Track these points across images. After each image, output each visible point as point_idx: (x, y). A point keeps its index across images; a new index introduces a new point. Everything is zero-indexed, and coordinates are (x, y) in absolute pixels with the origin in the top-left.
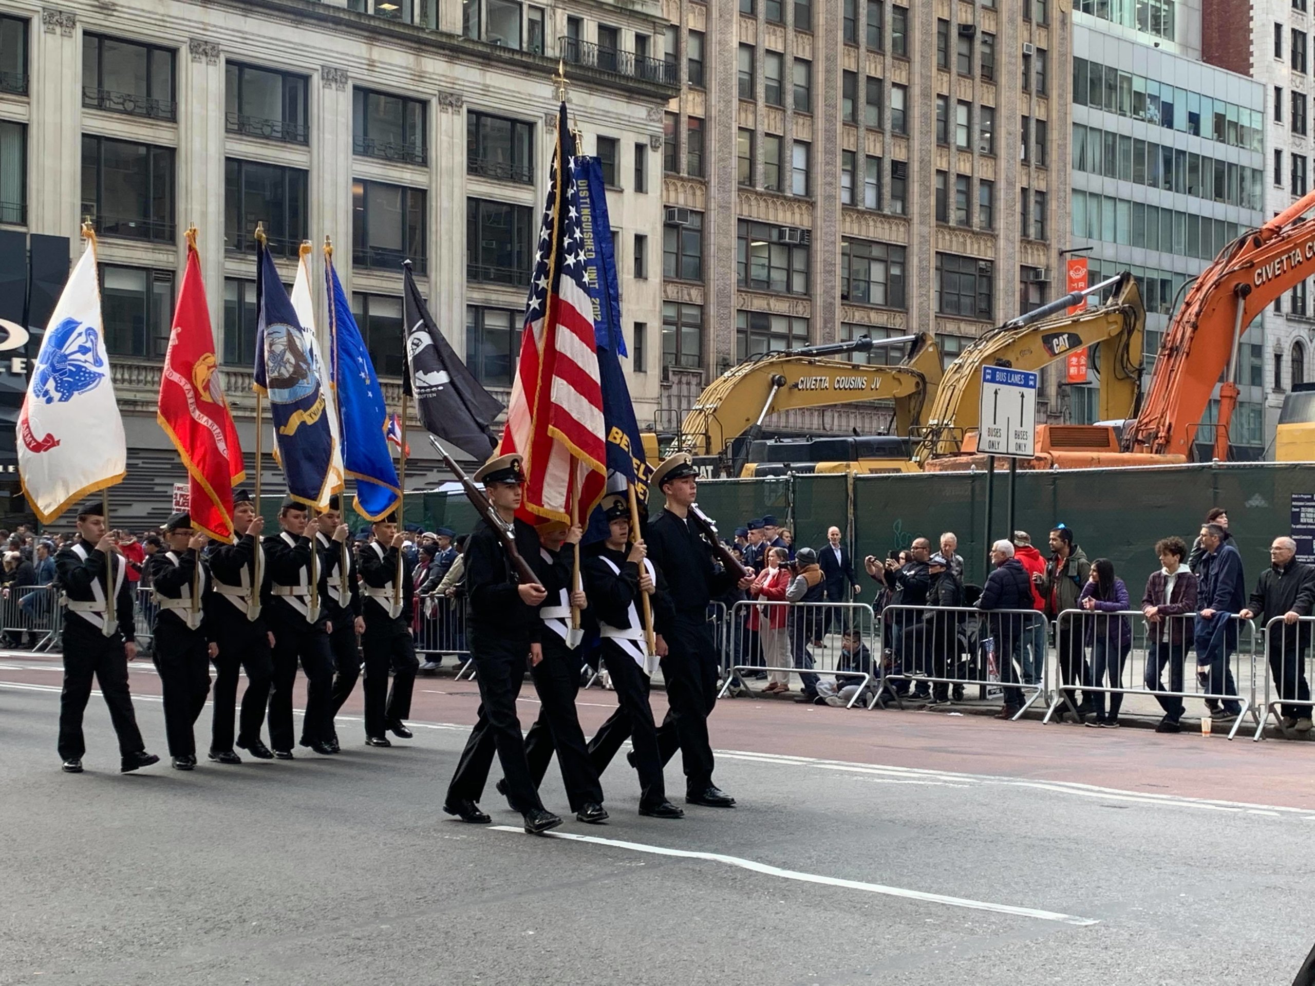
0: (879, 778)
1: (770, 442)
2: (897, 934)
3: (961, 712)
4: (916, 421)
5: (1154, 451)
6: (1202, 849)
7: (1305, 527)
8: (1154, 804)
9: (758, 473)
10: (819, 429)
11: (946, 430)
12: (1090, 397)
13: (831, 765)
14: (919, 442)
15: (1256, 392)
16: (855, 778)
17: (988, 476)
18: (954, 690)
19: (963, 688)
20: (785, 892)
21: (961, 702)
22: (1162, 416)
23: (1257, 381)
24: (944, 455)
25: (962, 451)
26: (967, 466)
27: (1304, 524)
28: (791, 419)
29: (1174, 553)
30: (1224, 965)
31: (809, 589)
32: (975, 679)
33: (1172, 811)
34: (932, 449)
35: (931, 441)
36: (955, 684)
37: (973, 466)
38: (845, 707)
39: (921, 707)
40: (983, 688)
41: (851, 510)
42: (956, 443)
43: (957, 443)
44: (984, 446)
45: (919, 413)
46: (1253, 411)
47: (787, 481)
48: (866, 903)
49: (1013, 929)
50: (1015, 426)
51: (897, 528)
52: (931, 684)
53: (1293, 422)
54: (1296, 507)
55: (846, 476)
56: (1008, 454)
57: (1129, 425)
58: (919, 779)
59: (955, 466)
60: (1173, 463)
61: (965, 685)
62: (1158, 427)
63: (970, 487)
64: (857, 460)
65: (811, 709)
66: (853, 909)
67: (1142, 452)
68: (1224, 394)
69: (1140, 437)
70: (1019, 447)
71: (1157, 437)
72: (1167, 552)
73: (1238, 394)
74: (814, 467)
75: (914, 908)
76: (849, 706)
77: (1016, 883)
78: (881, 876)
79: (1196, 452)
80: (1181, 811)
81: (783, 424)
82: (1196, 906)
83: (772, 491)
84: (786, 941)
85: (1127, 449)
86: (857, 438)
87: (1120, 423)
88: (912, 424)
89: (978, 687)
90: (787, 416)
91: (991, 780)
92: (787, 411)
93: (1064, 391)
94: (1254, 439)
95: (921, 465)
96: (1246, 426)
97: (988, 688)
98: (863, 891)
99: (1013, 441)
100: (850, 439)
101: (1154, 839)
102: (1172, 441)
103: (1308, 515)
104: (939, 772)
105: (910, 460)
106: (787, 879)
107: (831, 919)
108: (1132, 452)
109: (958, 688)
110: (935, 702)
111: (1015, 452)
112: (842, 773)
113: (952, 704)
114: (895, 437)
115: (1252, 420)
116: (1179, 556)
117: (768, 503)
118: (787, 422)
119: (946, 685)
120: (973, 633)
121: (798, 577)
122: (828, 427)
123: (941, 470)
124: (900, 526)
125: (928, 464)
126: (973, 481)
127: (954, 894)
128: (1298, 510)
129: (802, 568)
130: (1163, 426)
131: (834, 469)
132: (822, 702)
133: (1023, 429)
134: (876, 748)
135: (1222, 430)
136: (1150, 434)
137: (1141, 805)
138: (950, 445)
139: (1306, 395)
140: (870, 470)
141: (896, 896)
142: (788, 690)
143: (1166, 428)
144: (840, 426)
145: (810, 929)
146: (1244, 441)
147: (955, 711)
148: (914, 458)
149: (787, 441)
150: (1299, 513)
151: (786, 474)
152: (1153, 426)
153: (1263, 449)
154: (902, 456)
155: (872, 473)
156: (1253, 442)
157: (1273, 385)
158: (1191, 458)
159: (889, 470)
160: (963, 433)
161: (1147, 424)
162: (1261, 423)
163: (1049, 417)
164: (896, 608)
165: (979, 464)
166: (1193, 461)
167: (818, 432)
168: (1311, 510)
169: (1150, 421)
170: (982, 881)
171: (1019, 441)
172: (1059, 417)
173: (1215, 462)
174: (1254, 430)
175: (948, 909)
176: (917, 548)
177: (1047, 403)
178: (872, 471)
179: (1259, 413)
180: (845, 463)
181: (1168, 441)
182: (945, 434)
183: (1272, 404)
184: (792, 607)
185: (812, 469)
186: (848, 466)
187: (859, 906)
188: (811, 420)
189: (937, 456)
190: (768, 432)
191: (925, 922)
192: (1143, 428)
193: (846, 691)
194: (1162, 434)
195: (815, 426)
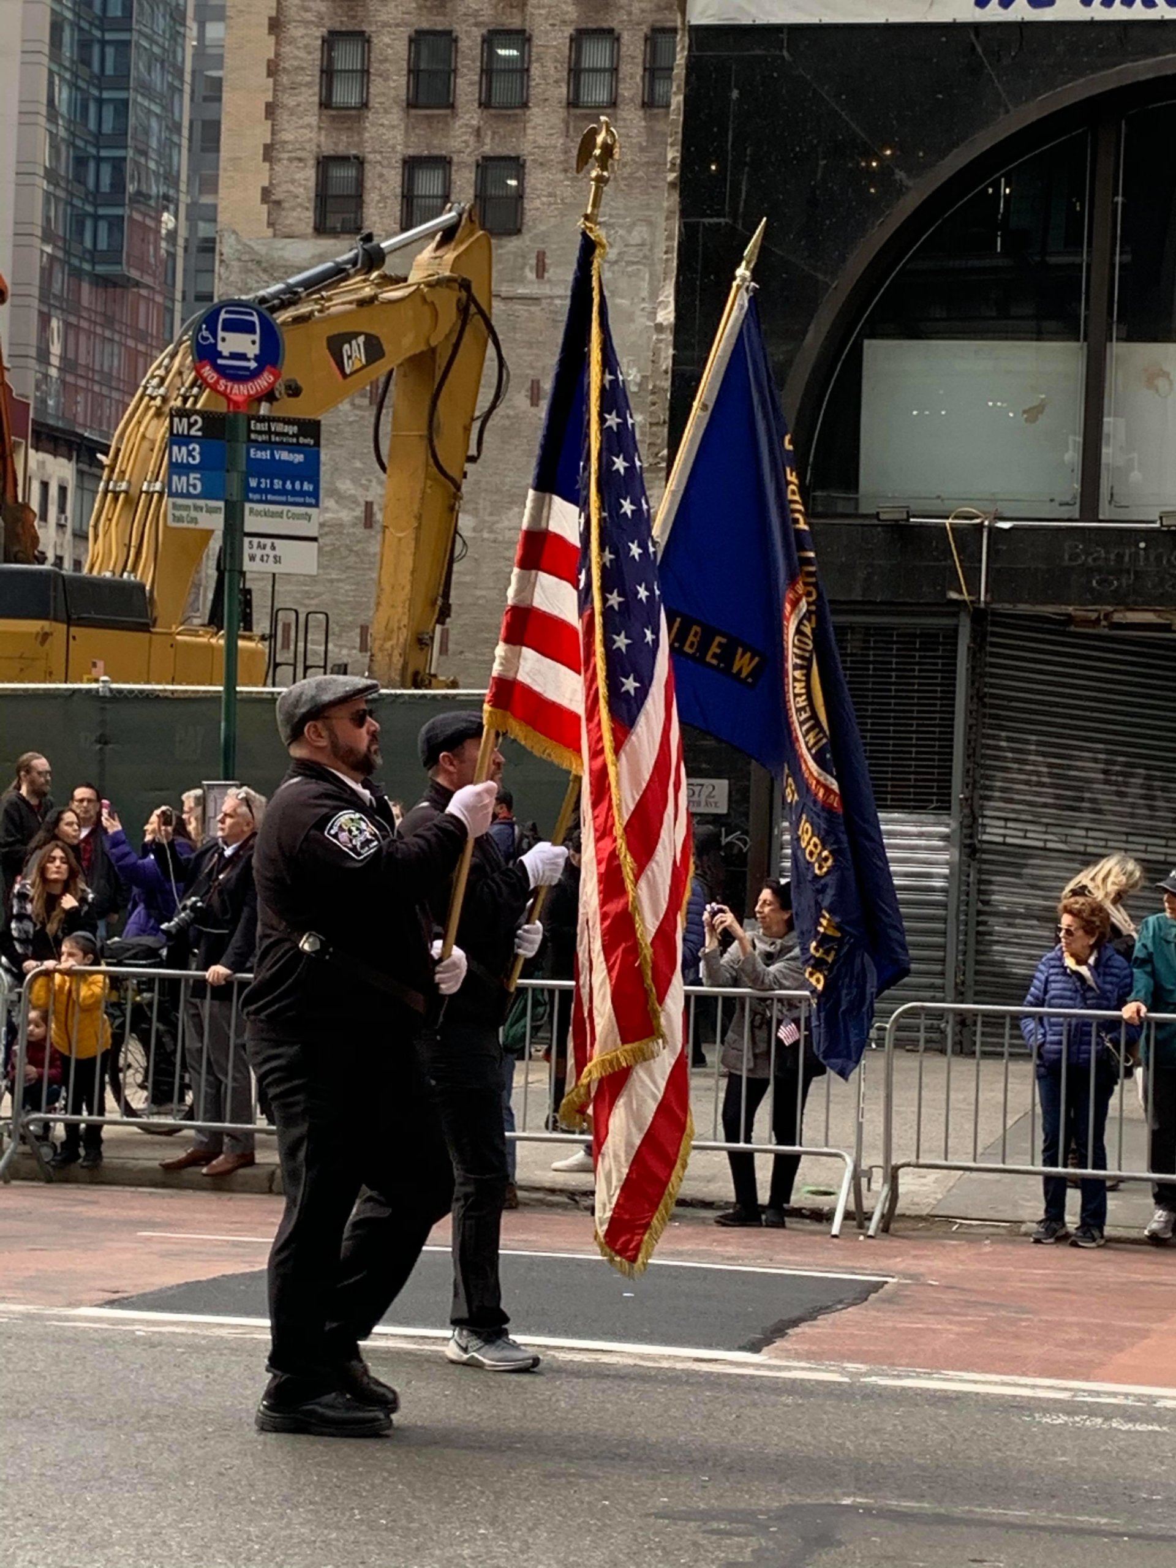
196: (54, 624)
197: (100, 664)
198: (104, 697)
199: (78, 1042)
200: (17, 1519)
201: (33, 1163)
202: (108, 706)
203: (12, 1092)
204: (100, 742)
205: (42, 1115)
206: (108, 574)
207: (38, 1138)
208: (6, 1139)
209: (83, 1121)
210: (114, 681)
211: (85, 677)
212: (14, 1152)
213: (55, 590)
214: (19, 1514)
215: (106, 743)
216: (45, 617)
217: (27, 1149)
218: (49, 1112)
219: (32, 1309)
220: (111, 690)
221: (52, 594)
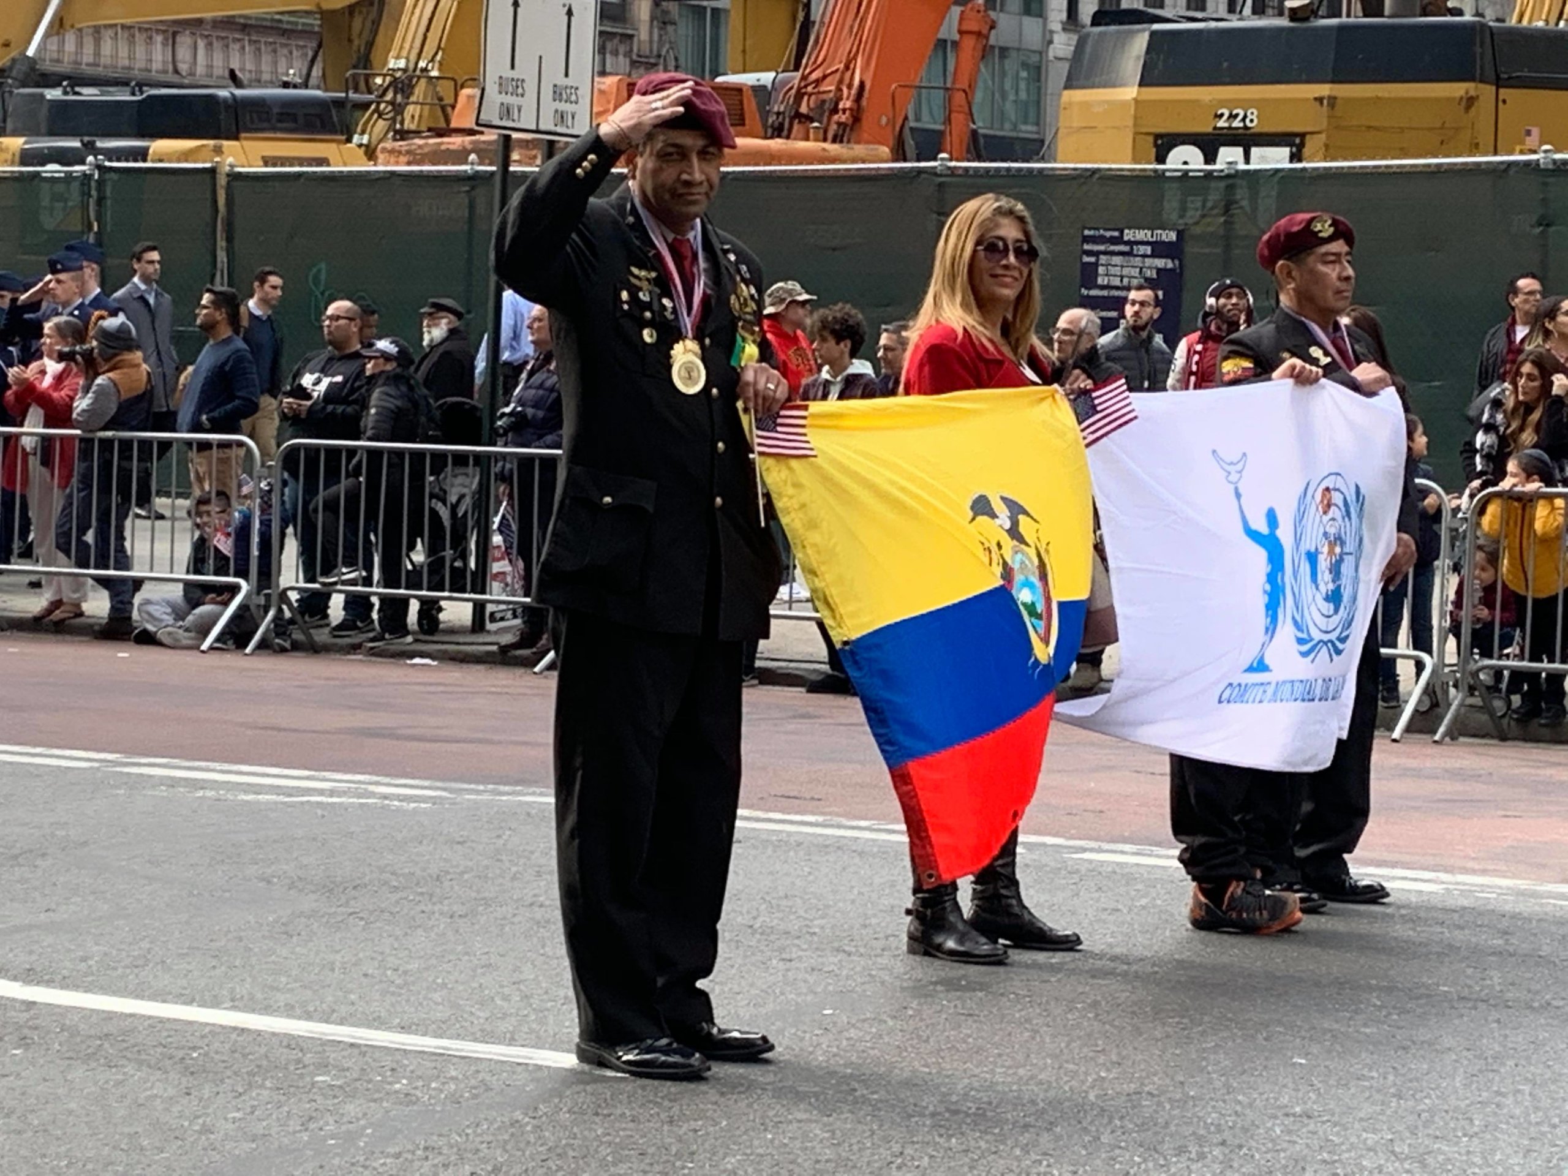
0: (246, 792)
1: (53, 94)
2: (254, 1108)
3: (433, 658)
4: (365, 61)
5: (830, 135)
6: (874, 921)
7: (1105, 293)
8: (789, 834)
9: (26, 157)
10: (165, 72)
11: (423, 81)
12: (716, 24)
13: (156, 768)
14: (371, 103)
15: (1031, 27)
16: (200, 793)
17: (498, 179)
18: (420, 612)
19: (440, 609)
20: (26, 1031)
21: (435, 638)
22: (847, 68)
23: (1034, 6)
24: (417, 133)
25: (454, 124)
26: (460, 156)
27: (1103, 287)
28: (107, 47)
29: (839, 338)
30: (896, 1148)
31: (120, 407)
32: (464, 591)
33: (825, 847)
34: (394, 120)
35: (392, 103)
36: (423, 601)
37: (473, 157)
38: (198, 648)
39: (355, 648)
40: (479, 608)
41: (221, 243)
42: (443, 109)
43: (445, 109)
44: (490, 115)
45: (370, 45)
46: (1025, 65)
47: (87, 177)
48: (194, 1049)
49: (488, 1089)
50: (554, 75)
51: (316, 279)
52: (375, 600)
53: (1093, 86)
54: (1089, 253)
55: (212, 172)
56: (537, 131)
57: (785, 83)
58: (332, 793)
59: (438, 156)
60: (864, 162)
61: (443, 603)
62: (839, 89)
63: (467, 201)
64: (237, 138)
65: (124, 654)
66: (168, 1062)
67: (807, 139)
68: (965, 28)
69: (804, 109)
70: (561, 117)
71: (835, 110)
72: (826, 334)
73: (992, 27)
74: (147, 149)
75: (296, 1054)
76: (205, 646)
77: (506, 998)
78: (232, 990)
79: (910, 143)
80: (840, 846)
81: (88, 56)
82: (853, 1033)
83: (57, 198)
84: (19, 1132)
85: (778, 132)
86: (239, 92)
87: (766, 78)
88: (355, 67)
89: (470, 605)
90: (97, 42)
91: (478, 792)
92: (97, 30)
93: (666, 12)
94: (1025, 123)
95: (370, 153)
96: (1012, 97)
97: (490, 608)
98: (191, 1023)
99: (549, 106)
100: (223, 93)
101: (784, 902)
102: (864, 117)
103: (1112, 270)
104: (375, 778)
105: (349, 140)
106: (30, 1005)
107: (118, 1083)
108: (788, 137)
109: (430, 609)
110: (383, 639)
111: (552, 128)
112: (173, 783)
113: (416, 641)
114: (318, 93)
115: (1023, 85)
116: (849, 343)
117: (49, 222)
118: (97, 54)
119: (404, 602)
120: (462, 497)
121: (99, 380)
122: (183, 67)
123: (409, 163)
124: (323, 276)
125: (384, 150)
126: (473, 188)
127: (377, 1022)
128: (1092, 259)
129: (107, 360)
130: (850, 87)
131: (186, 156)
132: (147, 639)
133: (568, 82)
134: (249, 732)
135: (959, 98)
136: (823, 102)
137: (764, 836)
138: (432, 113)
139: (1118, 32)
140: (263, 158)
141: (259, 1033)
142: (81, 614)
143: (854, 91)
144: (210, 67)
145: (73, 1105)
146: (1007, 126)
147: (422, 655)
148: (356, 138)
149: (89, 93)
150: (1096, 265)
151: (83, 163)
152: (829, 86)
153: (1042, 142)
154: (335, 132)
155: (266, 164)
156: (1023, 127)
157: (1064, 16)
158: (899, 154)
159: (301, 161)
160: (458, 88)
161: (818, 82)
162: (1039, 88)
163: (634, 64)
164: (307, 447)
165: (483, 153)
166: (905, 160)
167: (162, 78)
168: (1117, 260)
169: (825, 77)
170: (437, 997)
171: (563, 106)
172: (655, 65)
173: (942, 162)
174: (1026, 104)
175: (364, 1054)
176: (338, 318)
177: (631, 37)
178: (266, 162)
179: (1037, 72)
180: (211, 142)
181: (857, 116)
182: (420, 90)
183: (1061, 54)
184: (87, 443)
185: (142, 154)
186: (218, 150)
187: (180, 1054)
188: (149, 53)
189: (403, 135)
190: (54, 74)
191: (313, 1084)
192: (810, 89)
193: (201, 616)
194: (846, 104)
195: (157, 65)
196: (1481, 86)
197: (1535, 131)
198: (1547, 170)
199: (1534, 580)
200: (1555, 1126)
201: (1485, 717)
202: (1551, 180)
203: (1458, 636)
204: (1540, 225)
205: (1493, 662)
206: (1541, 24)
207: (1488, 688)
208: (1452, 691)
209: (1544, 669)
210: (1557, 151)
211: (1518, 148)
212: (1462, 705)
213: (1482, 46)
214: (1556, 1120)
215: (1548, 225)
216: (1471, 79)
217: (1477, 701)
218: (1500, 658)
219: (1522, 884)
220: (1555, 161)
221: (1478, 50)
